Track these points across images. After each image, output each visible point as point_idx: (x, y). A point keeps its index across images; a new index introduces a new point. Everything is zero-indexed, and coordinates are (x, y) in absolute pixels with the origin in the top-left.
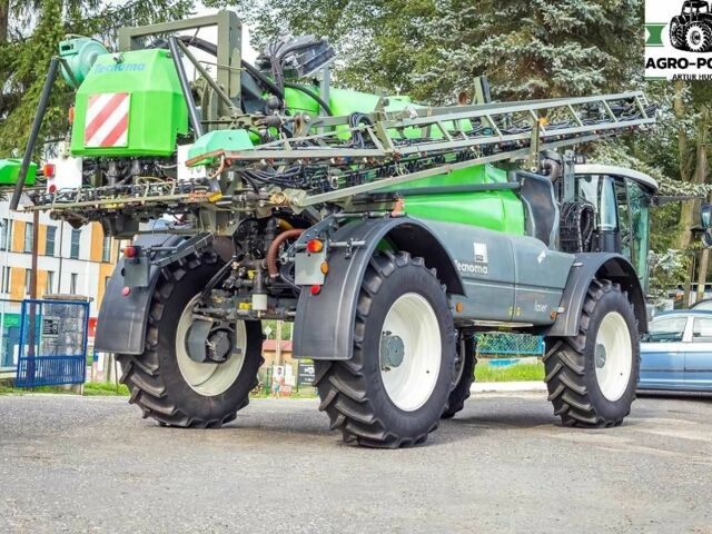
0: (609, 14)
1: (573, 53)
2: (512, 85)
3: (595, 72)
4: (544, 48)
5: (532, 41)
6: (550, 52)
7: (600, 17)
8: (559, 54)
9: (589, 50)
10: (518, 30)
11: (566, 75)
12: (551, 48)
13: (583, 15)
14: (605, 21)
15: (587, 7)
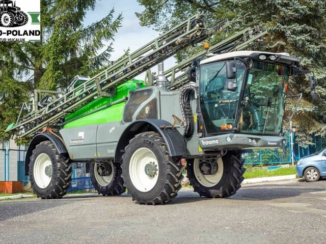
0: (310, 9)
1: (295, 28)
2: (270, 45)
3: (306, 35)
4: (282, 27)
5: (276, 24)
6: (285, 28)
7: (306, 11)
8: (289, 29)
9: (303, 26)
10: (270, 21)
11: (293, 38)
12: (285, 26)
13: (299, 11)
14: (309, 13)
15: (300, 7)
